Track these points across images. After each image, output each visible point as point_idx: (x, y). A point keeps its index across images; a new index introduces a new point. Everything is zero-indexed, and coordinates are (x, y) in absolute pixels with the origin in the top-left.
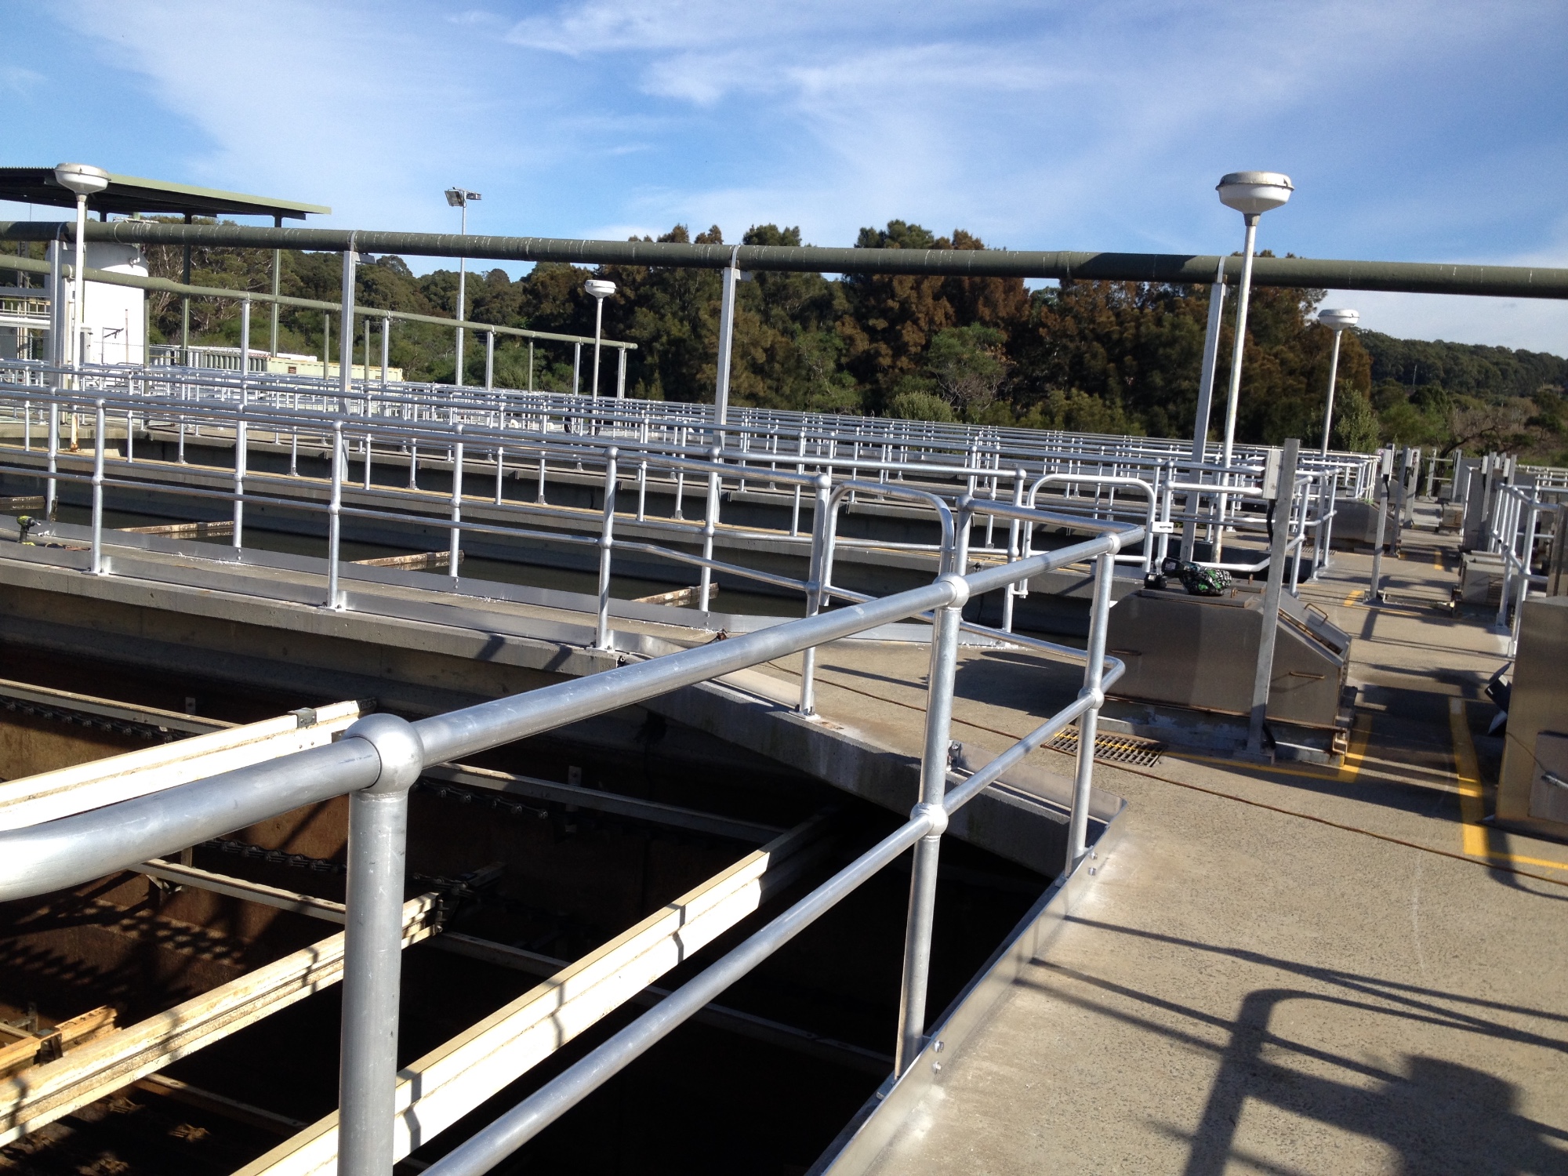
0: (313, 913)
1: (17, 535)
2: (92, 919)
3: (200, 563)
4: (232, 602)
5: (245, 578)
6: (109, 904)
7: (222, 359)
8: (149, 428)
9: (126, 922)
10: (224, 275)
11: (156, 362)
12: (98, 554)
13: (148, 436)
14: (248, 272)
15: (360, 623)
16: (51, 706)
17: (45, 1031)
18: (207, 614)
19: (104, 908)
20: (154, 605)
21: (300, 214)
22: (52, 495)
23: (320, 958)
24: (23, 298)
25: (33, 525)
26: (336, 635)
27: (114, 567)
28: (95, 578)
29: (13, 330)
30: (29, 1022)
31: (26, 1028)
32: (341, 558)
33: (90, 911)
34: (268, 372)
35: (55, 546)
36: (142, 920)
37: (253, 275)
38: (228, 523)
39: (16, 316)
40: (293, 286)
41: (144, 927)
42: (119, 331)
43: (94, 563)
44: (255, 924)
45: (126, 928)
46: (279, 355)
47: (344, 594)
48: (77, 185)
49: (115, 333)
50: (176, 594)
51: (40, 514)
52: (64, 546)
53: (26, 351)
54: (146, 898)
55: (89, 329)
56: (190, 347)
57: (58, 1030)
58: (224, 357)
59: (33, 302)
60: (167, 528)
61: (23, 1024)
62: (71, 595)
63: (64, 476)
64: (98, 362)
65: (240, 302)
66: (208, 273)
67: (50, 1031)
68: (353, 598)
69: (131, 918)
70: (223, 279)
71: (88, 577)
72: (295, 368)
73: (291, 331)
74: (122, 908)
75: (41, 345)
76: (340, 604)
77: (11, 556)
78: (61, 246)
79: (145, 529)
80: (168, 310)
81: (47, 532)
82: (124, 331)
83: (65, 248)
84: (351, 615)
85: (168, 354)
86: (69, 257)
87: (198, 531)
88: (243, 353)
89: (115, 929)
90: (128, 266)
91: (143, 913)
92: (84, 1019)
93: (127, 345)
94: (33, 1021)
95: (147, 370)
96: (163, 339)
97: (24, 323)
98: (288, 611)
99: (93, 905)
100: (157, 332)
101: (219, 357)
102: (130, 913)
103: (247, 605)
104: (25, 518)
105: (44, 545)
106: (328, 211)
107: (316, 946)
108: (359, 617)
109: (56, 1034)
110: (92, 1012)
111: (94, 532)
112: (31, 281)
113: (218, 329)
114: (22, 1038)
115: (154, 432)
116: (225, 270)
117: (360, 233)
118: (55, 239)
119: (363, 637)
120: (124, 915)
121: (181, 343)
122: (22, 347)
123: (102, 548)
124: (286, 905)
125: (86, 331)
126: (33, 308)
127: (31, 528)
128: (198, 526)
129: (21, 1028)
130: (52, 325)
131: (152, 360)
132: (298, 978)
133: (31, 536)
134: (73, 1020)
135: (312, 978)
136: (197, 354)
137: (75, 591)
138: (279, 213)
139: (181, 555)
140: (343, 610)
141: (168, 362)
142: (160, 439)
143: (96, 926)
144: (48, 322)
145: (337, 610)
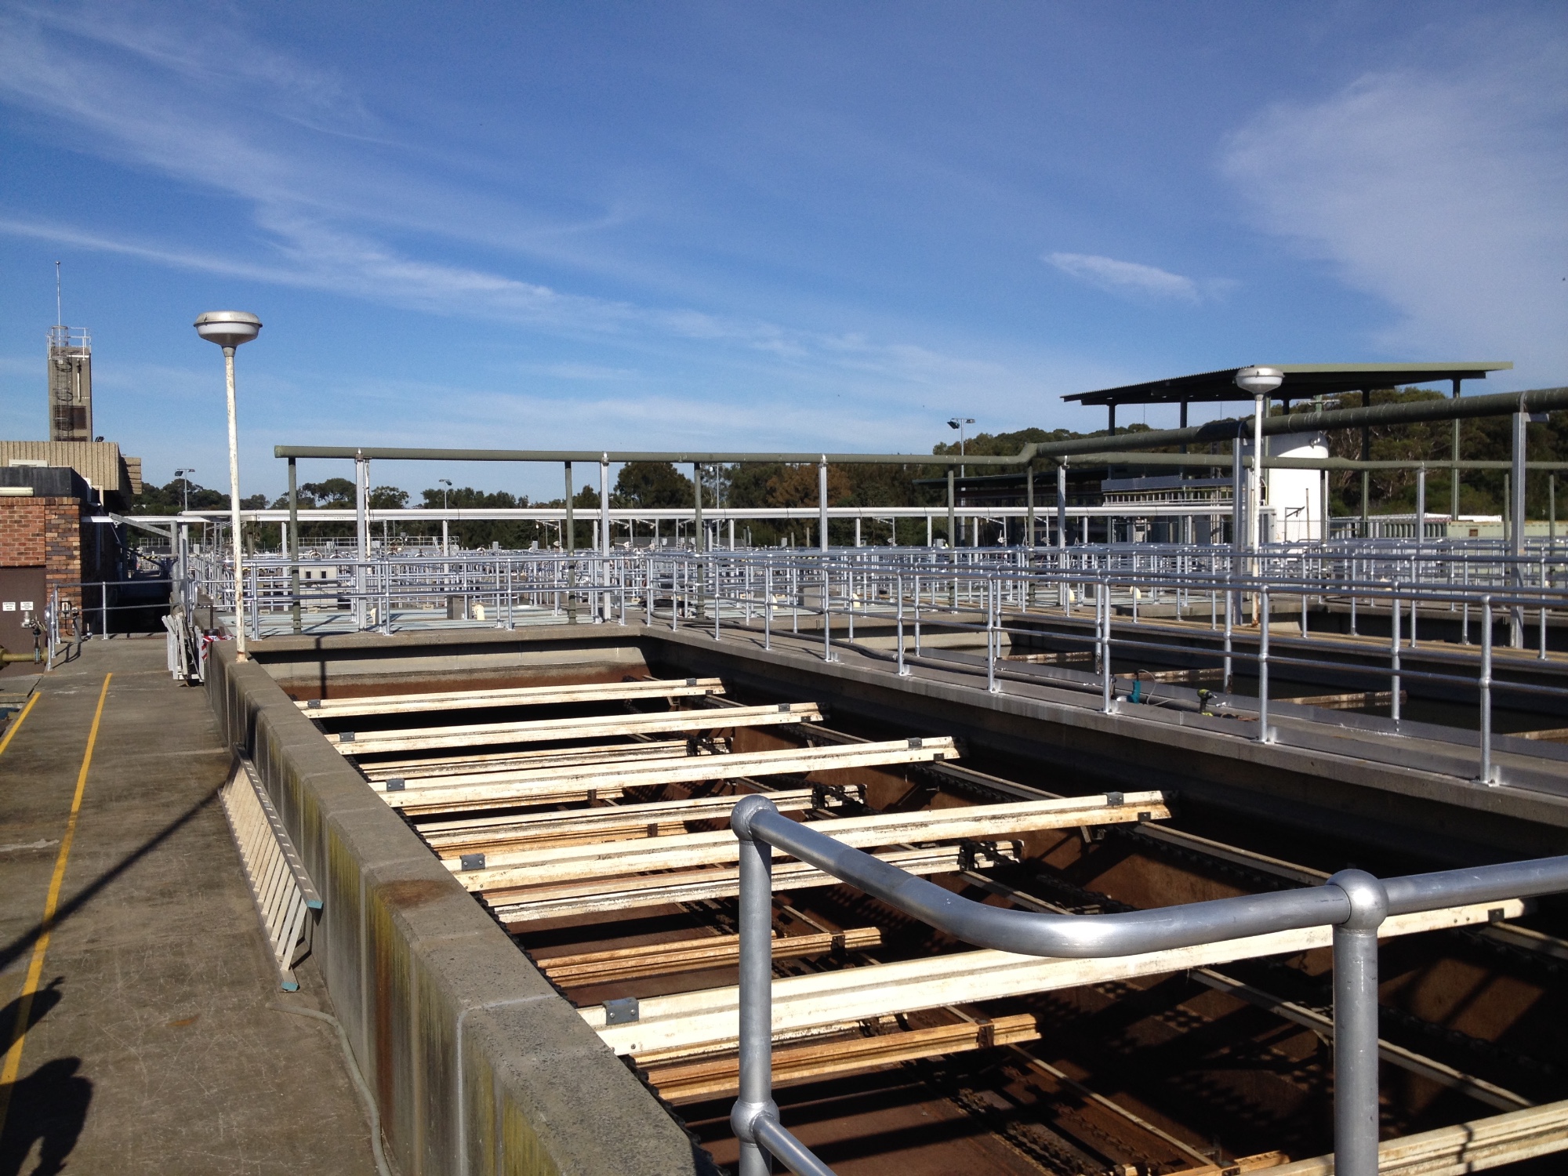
0: (1474, 1093)
1: (1198, 706)
2: (1267, 1065)
3: (1360, 734)
4: (1387, 773)
5: (1399, 750)
6: (1282, 1053)
7: (1401, 528)
8: (1327, 601)
9: (1297, 1073)
10: (1406, 441)
11: (1338, 534)
12: (1264, 724)
13: (1325, 608)
14: (1432, 435)
15: (1514, 799)
16: (1226, 861)
17: (1226, 1163)
18: (1364, 784)
19: (1276, 1056)
20: (1314, 773)
21: (1479, 374)
22: (1228, 671)
23: (1477, 1137)
24: (1215, 487)
25: (1211, 697)
26: (1489, 810)
27: (1279, 736)
28: (1262, 746)
29: (1207, 517)
30: (1214, 1153)
31: (1211, 1158)
32: (1493, 730)
33: (1267, 1058)
34: (1447, 538)
35: (1229, 716)
36: (1312, 1074)
37: (1436, 438)
38: (1386, 693)
39: (1209, 505)
40: (1479, 443)
41: (1314, 1081)
42: (1300, 509)
43: (1261, 733)
44: (1420, 1097)
45: (1297, 1079)
46: (1461, 518)
47: (1498, 768)
48: (1256, 385)
49: (1297, 512)
50: (1334, 763)
51: (1216, 686)
52: (1237, 717)
53: (1218, 534)
54: (1315, 1053)
55: (1273, 510)
56: (1370, 518)
57: (1236, 1164)
58: (1403, 526)
59: (1224, 490)
60: (1336, 698)
61: (1209, 1154)
62: (1242, 761)
63: (1239, 654)
64: (1281, 541)
65: (1413, 472)
66: (1390, 442)
67: (1229, 1163)
68: (1506, 773)
69: (1302, 1070)
70: (1405, 445)
71: (1256, 745)
72: (1476, 530)
73: (1477, 490)
74: (1294, 1059)
75: (1229, 529)
76: (1493, 780)
77: (1192, 724)
78: (1241, 442)
79: (1314, 699)
80: (1352, 481)
81: (1224, 703)
82: (1305, 509)
83: (1245, 444)
84: (1504, 790)
85: (1350, 526)
86: (1249, 450)
87: (1365, 700)
88: (1418, 520)
89: (1287, 1079)
90: (1309, 447)
91: (1312, 1068)
92: (1260, 1159)
93: (1308, 521)
94: (1217, 1152)
95: (1325, 545)
96: (1347, 510)
97: (1216, 511)
98: (1440, 784)
99: (1269, 1053)
100: (1340, 503)
101: (1398, 525)
102: (1301, 1065)
103: (1400, 777)
104: (1204, 691)
105: (1219, 715)
106: (1509, 366)
107: (1471, 1124)
108: (1513, 792)
109: (1235, 1167)
110: (1267, 1154)
111: (1261, 701)
112: (1222, 472)
113: (1402, 495)
114: (1205, 1164)
115: (1331, 604)
116: (1407, 437)
117: (1530, 393)
118: (1236, 437)
119: (1518, 813)
120: (1296, 1066)
121: (1361, 514)
122: (1215, 531)
123: (1268, 718)
124: (1447, 1081)
125: (1270, 513)
126: (1224, 495)
127: (1209, 701)
128: (1366, 696)
129: (1207, 1156)
130: (1234, 510)
131: (1333, 533)
132: (1452, 1154)
133: (1209, 706)
134: (1250, 1158)
135: (1468, 1156)
136: (1377, 524)
137: (1245, 756)
138: (1457, 376)
139: (1342, 726)
140: (1497, 783)
141: (1350, 535)
142: (1337, 610)
143: (1271, 1072)
144: (1231, 508)
145: (1490, 785)
